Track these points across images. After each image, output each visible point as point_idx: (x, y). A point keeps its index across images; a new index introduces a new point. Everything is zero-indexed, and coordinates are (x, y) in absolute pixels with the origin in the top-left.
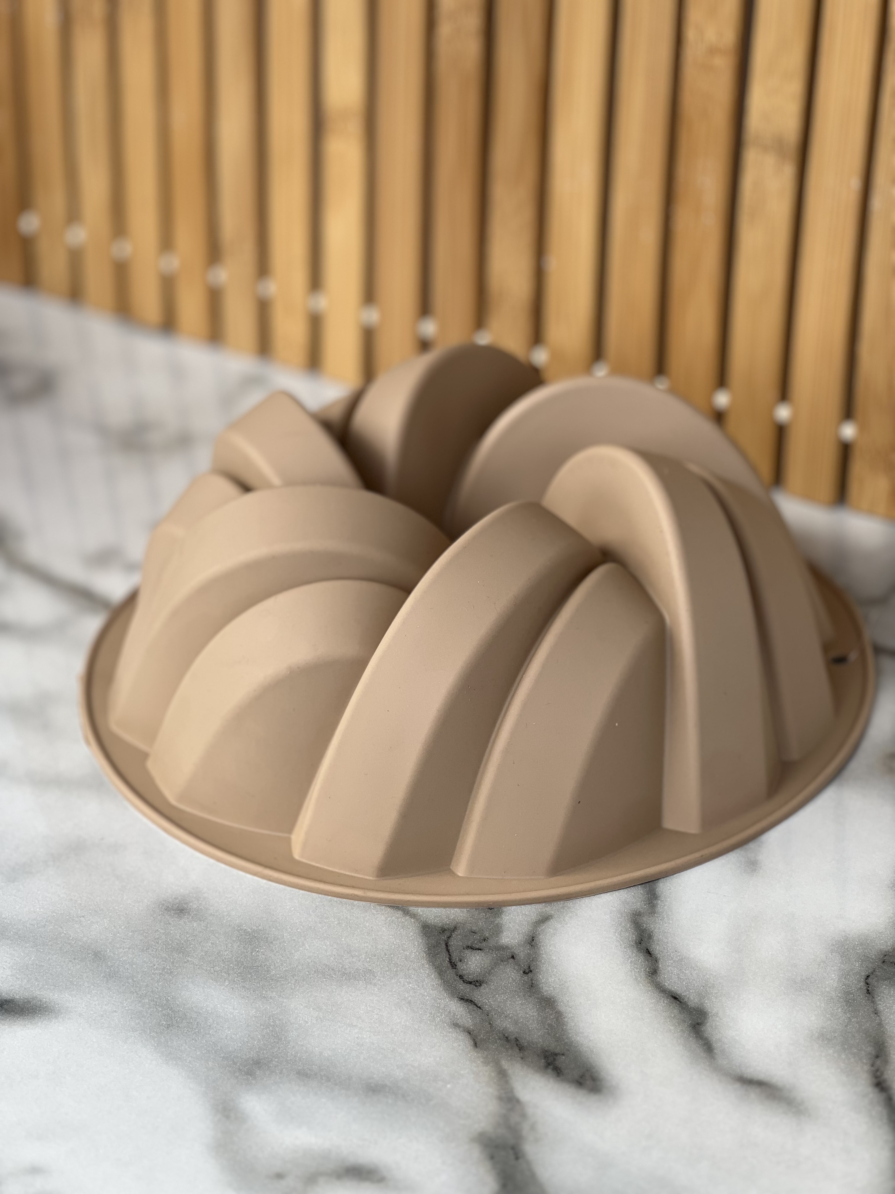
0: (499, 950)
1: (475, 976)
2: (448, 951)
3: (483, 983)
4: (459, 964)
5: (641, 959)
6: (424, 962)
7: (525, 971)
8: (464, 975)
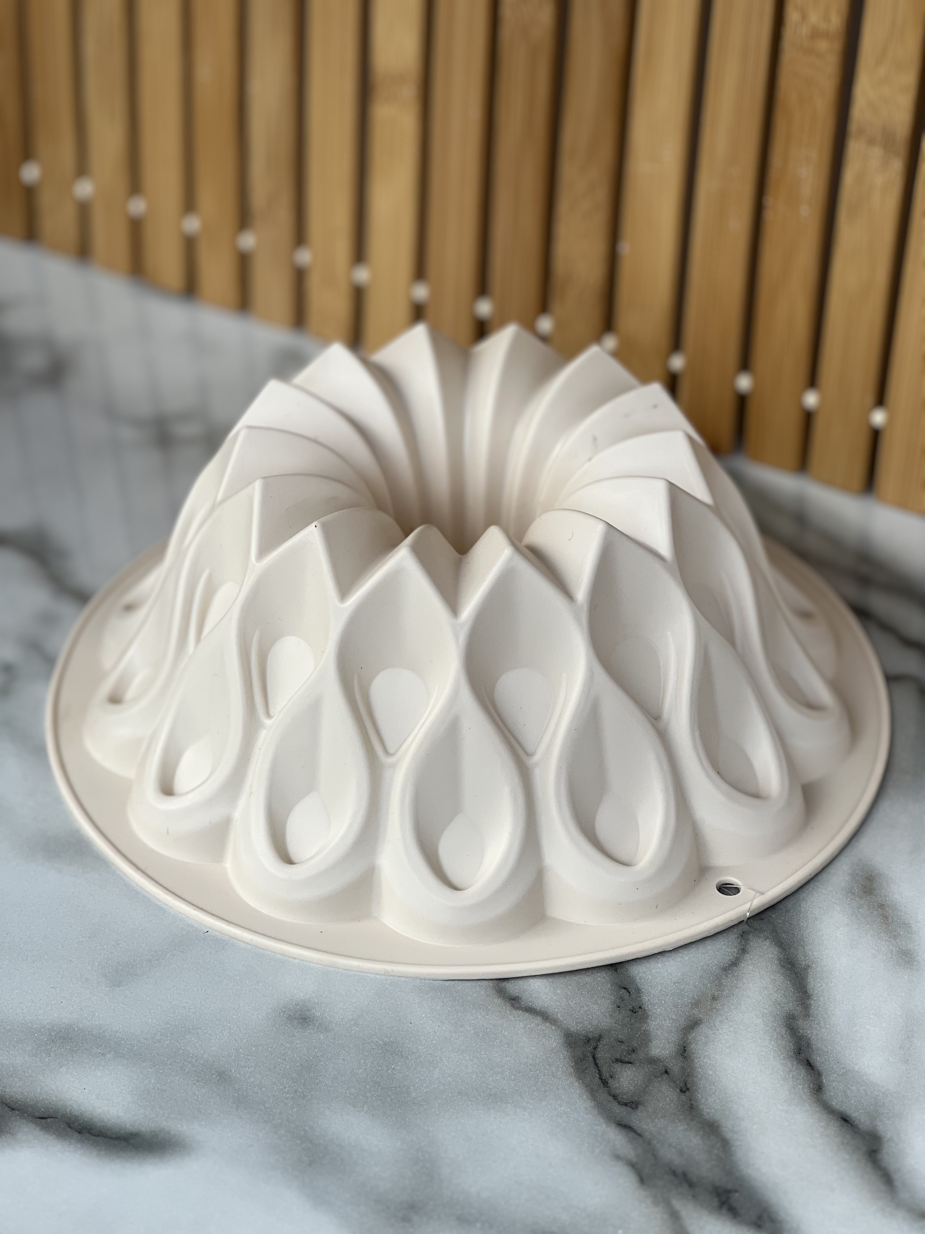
0: (650, 1063)
1: (629, 1096)
2: (596, 1064)
3: (639, 1104)
4: (610, 1081)
5: (802, 1071)
6: (573, 1079)
7: (682, 1089)
8: (618, 1095)
